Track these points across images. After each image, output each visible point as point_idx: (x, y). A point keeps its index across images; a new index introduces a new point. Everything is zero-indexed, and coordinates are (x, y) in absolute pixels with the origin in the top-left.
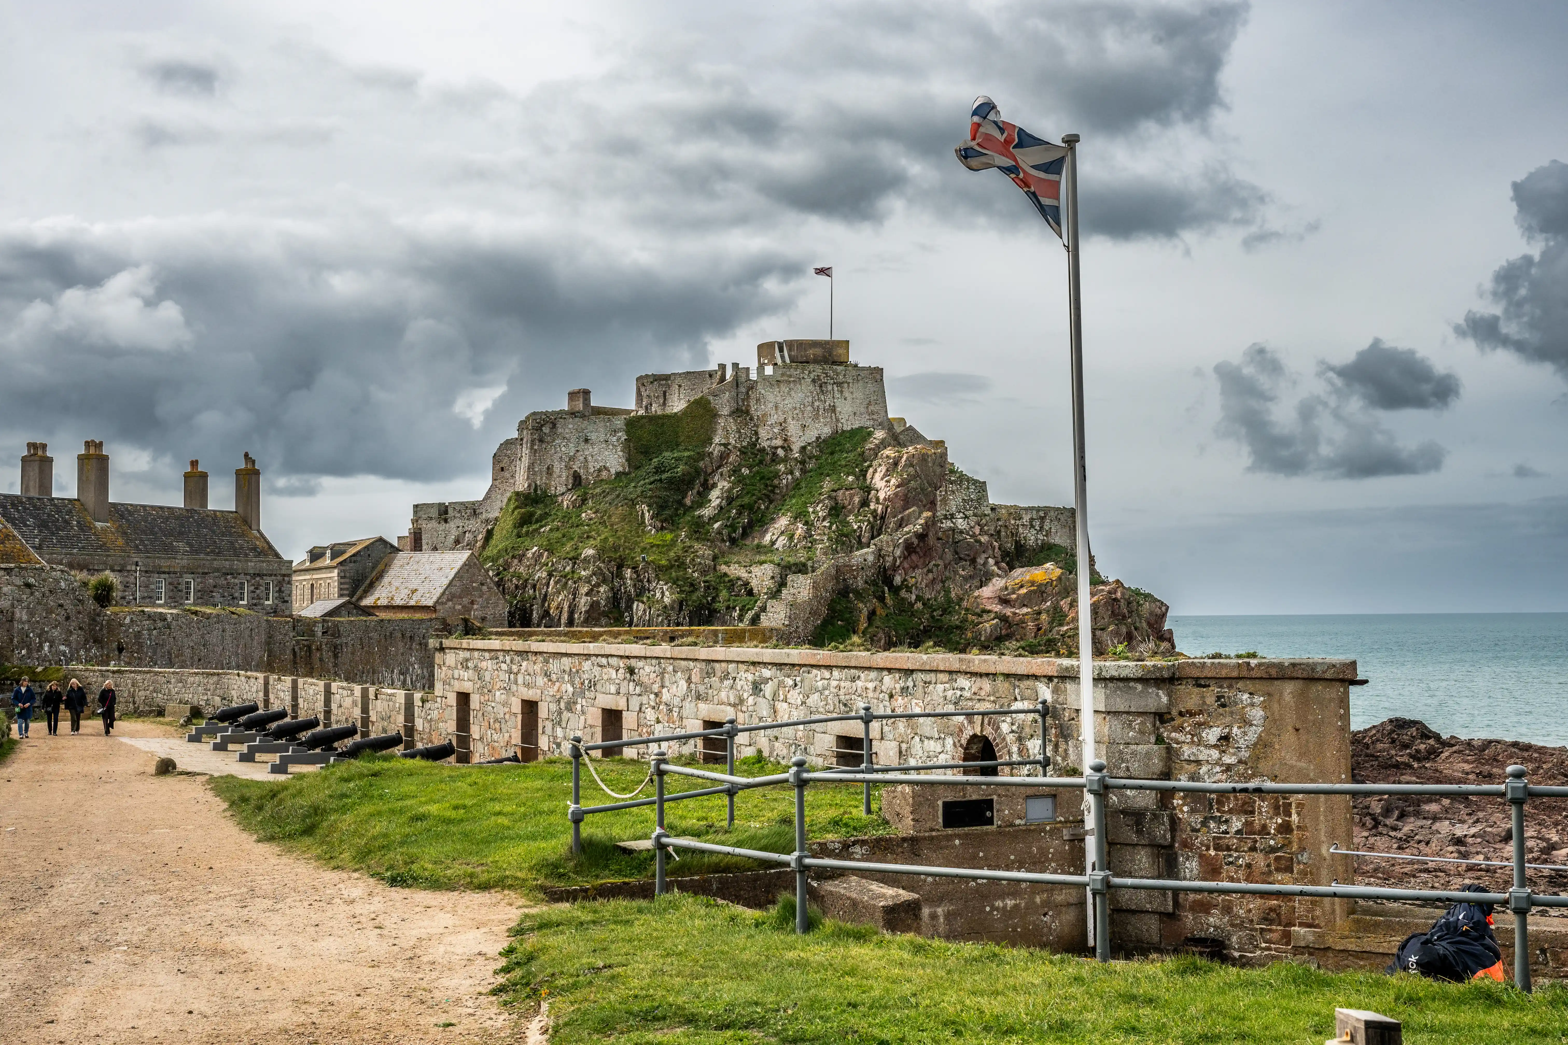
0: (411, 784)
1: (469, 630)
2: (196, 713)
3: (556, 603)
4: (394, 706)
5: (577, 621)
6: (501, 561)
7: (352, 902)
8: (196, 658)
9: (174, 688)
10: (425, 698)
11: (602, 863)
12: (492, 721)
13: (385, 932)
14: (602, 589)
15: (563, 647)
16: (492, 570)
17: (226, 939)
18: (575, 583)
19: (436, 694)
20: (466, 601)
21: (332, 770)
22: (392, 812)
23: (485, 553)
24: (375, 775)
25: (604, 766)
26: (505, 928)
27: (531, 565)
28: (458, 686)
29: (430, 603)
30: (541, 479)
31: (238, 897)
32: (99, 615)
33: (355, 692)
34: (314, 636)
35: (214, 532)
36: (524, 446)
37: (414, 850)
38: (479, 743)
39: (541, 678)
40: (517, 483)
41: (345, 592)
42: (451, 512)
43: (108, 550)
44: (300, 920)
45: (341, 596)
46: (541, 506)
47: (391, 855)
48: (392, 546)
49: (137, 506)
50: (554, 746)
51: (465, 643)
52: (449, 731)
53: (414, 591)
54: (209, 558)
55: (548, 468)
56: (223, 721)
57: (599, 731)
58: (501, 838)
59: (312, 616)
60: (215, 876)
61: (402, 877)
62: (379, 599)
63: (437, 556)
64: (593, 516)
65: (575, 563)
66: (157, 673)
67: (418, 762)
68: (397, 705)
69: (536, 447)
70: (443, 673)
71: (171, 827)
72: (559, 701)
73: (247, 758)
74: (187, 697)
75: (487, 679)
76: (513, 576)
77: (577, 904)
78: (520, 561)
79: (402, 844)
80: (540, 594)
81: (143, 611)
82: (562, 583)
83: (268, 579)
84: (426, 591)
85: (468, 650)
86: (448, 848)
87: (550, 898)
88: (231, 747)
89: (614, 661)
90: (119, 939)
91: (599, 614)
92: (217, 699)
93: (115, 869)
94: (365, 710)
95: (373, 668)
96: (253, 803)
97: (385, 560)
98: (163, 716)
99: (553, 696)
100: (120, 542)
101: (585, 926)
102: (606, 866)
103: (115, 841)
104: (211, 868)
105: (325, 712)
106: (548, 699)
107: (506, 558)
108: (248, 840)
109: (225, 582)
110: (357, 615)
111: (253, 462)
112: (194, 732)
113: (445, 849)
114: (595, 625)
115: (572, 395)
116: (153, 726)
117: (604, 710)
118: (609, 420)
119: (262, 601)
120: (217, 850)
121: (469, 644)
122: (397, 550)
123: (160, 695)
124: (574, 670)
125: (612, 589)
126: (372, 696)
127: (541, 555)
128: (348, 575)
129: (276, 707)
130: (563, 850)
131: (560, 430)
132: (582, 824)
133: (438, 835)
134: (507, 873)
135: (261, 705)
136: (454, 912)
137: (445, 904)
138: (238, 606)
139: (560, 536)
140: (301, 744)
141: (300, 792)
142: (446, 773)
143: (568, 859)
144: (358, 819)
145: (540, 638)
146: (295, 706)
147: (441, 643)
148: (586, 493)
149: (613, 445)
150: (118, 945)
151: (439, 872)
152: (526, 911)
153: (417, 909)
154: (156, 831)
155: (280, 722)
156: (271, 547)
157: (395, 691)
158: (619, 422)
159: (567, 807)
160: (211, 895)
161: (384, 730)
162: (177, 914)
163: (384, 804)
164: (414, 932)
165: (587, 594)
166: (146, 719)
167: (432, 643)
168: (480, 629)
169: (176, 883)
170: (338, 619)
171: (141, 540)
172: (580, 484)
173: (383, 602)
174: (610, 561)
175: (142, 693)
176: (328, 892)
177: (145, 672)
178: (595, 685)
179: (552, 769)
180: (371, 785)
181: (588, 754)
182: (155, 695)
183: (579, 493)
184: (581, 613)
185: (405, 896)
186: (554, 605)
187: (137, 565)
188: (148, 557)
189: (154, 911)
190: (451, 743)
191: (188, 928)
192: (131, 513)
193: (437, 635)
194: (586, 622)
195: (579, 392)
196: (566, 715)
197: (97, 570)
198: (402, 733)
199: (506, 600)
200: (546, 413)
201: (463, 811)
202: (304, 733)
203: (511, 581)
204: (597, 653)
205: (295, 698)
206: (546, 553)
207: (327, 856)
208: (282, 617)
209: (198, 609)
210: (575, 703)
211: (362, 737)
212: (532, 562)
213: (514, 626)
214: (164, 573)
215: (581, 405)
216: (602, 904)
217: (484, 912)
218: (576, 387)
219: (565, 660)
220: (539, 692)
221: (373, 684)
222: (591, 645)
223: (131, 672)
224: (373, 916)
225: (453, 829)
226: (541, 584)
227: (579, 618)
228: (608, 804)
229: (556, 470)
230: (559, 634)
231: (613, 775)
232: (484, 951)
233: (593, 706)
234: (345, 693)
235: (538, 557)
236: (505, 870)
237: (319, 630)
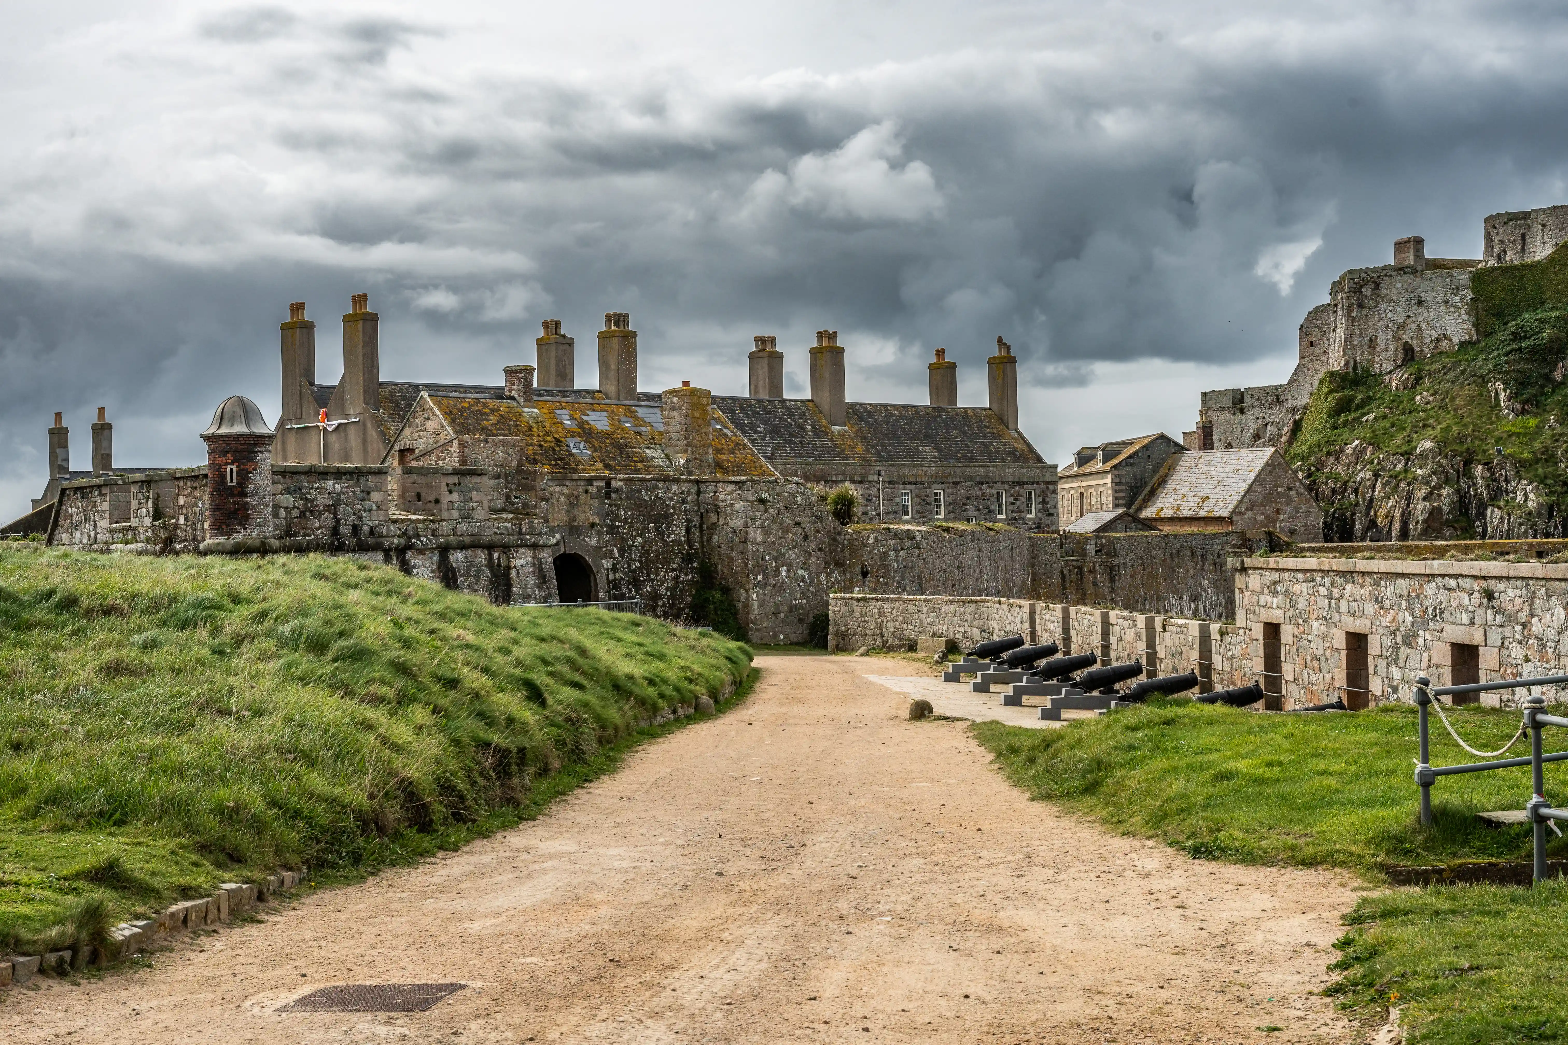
0: (1212, 735)
1: (1275, 546)
2: (952, 647)
3: (1384, 512)
4: (1187, 641)
5: (1412, 533)
6: (1313, 459)
7: (1148, 875)
8: (949, 583)
9: (927, 618)
10: (1224, 630)
11: (1460, 838)
12: (1308, 658)
13: (1189, 913)
14: (1444, 492)
15: (1398, 566)
16: (1303, 471)
17: (1002, 913)
18: (1409, 484)
19: (1238, 624)
20: (1269, 510)
21: (1114, 716)
22: (1191, 767)
23: (1292, 450)
24: (1168, 722)
25: (1456, 716)
26: (1337, 914)
27: (1351, 463)
28: (1265, 615)
29: (1225, 513)
30: (1362, 354)
31: (1013, 865)
32: (839, 534)
33: (1138, 622)
34: (1085, 555)
35: (965, 433)
36: (1339, 313)
37: (1220, 815)
38: (1293, 686)
39: (1370, 605)
40: (1331, 360)
41: (1121, 502)
42: (1248, 400)
43: (847, 458)
44: (1087, 894)
45: (1116, 506)
46: (1363, 388)
47: (1192, 820)
48: (1176, 444)
49: (877, 405)
50: (1390, 690)
51: (1272, 561)
52: (1256, 671)
53: (1205, 499)
54: (960, 464)
55: (1371, 340)
56: (983, 657)
57: (1447, 672)
58: (1329, 804)
59: (1082, 531)
60: (985, 839)
61: (1207, 848)
62: (1162, 509)
63: (1232, 455)
64: (1431, 398)
65: (1409, 459)
66: (906, 601)
67: (1219, 708)
68: (1190, 639)
69: (1354, 314)
70: (1246, 599)
71: (932, 781)
72: (1394, 634)
73: (1013, 701)
74: (942, 629)
75: (1302, 605)
76: (1328, 478)
77: (1431, 888)
78: (1337, 459)
79: (1205, 807)
80: (1364, 499)
81: (888, 529)
82: (1392, 486)
83: (1029, 488)
84: (1220, 498)
85: (1277, 570)
86: (1262, 813)
87: (1394, 879)
88: (993, 688)
89: (1466, 583)
90: (881, 908)
91: (1441, 524)
92: (976, 632)
93: (871, 827)
94: (1151, 644)
95: (1157, 592)
96: (1023, 755)
97: (1169, 461)
98: (915, 651)
99: (1387, 627)
100: (860, 448)
101: (1442, 916)
102: (1465, 843)
103: (871, 796)
104: (979, 830)
105: (1103, 646)
106: (1381, 631)
107: (1319, 455)
108: (1019, 798)
109: (979, 493)
110: (1137, 529)
111: (1008, 348)
112: (950, 671)
113: (1258, 815)
114: (1437, 538)
115: (1400, 246)
116: (904, 663)
117: (1454, 645)
118: (1449, 274)
119: (1023, 515)
120: (985, 809)
121: (1277, 562)
122: (1181, 449)
123: (911, 627)
124: (1413, 594)
125: (1458, 491)
126: (1158, 628)
127: (1364, 450)
128: (1123, 480)
129: (1044, 640)
130: (1409, 821)
131: (1384, 291)
132: (1431, 788)
133: (1248, 798)
134: (1338, 846)
135: (1027, 638)
136: (1273, 893)
137: (1262, 882)
138: (996, 521)
139: (1389, 425)
140: (1075, 685)
141: (1079, 742)
142: (1254, 721)
143: (1415, 832)
144: (1150, 776)
145: (1368, 554)
146: (1067, 640)
147: (1242, 562)
148: (1420, 370)
149: (1455, 307)
150: (881, 914)
151: (1252, 841)
152: (1365, 894)
153: (1227, 887)
154: (914, 785)
155: (1050, 659)
156: (1031, 450)
157: (1187, 621)
158: (1463, 277)
159: (1412, 766)
160: (981, 861)
161: (1175, 669)
162: (944, 883)
163: (1180, 758)
164: (1224, 915)
165: (1425, 499)
166: (896, 654)
167: (1232, 562)
168: (1288, 544)
169: (941, 846)
170: (1114, 534)
171: (883, 446)
172: (1412, 359)
173: (1167, 513)
174: (1454, 456)
175: (890, 625)
176: (1118, 862)
177: (892, 600)
178: (1441, 613)
179: (1388, 718)
180: (1163, 736)
181: (1439, 700)
182: (905, 626)
183: (1411, 370)
184: (1417, 523)
185: (1211, 870)
186: (1382, 513)
187: (879, 475)
188: (891, 465)
189: (918, 877)
190: (1257, 685)
191: (959, 898)
192: (871, 415)
193: (1235, 553)
194: (1425, 534)
195: (1408, 242)
196: (1404, 651)
197: (836, 482)
198: (1197, 672)
199: (1320, 507)
200: (1366, 271)
201: (1278, 769)
202: (1079, 672)
203: (1327, 484)
204: (1443, 572)
205: (1066, 630)
206: (1370, 448)
207: (1115, 819)
208: (1047, 533)
209: (950, 525)
210: (1416, 636)
211: (1148, 677)
212: (1353, 459)
213: (1332, 541)
214: (910, 483)
215: (1412, 258)
216: (1462, 889)
217: (1310, 894)
218: (1405, 236)
219: (1400, 582)
220: (1368, 622)
221: (1159, 613)
222: (1435, 563)
223: (878, 600)
224: (1174, 893)
225: (1269, 790)
226: (1365, 487)
227: (1415, 530)
228: (1464, 765)
229: (1382, 342)
230: (1390, 549)
231: (1470, 728)
232: (1313, 941)
233: (1439, 639)
234: (1126, 623)
235: (1359, 454)
236: (1335, 842)
237: (1091, 548)
